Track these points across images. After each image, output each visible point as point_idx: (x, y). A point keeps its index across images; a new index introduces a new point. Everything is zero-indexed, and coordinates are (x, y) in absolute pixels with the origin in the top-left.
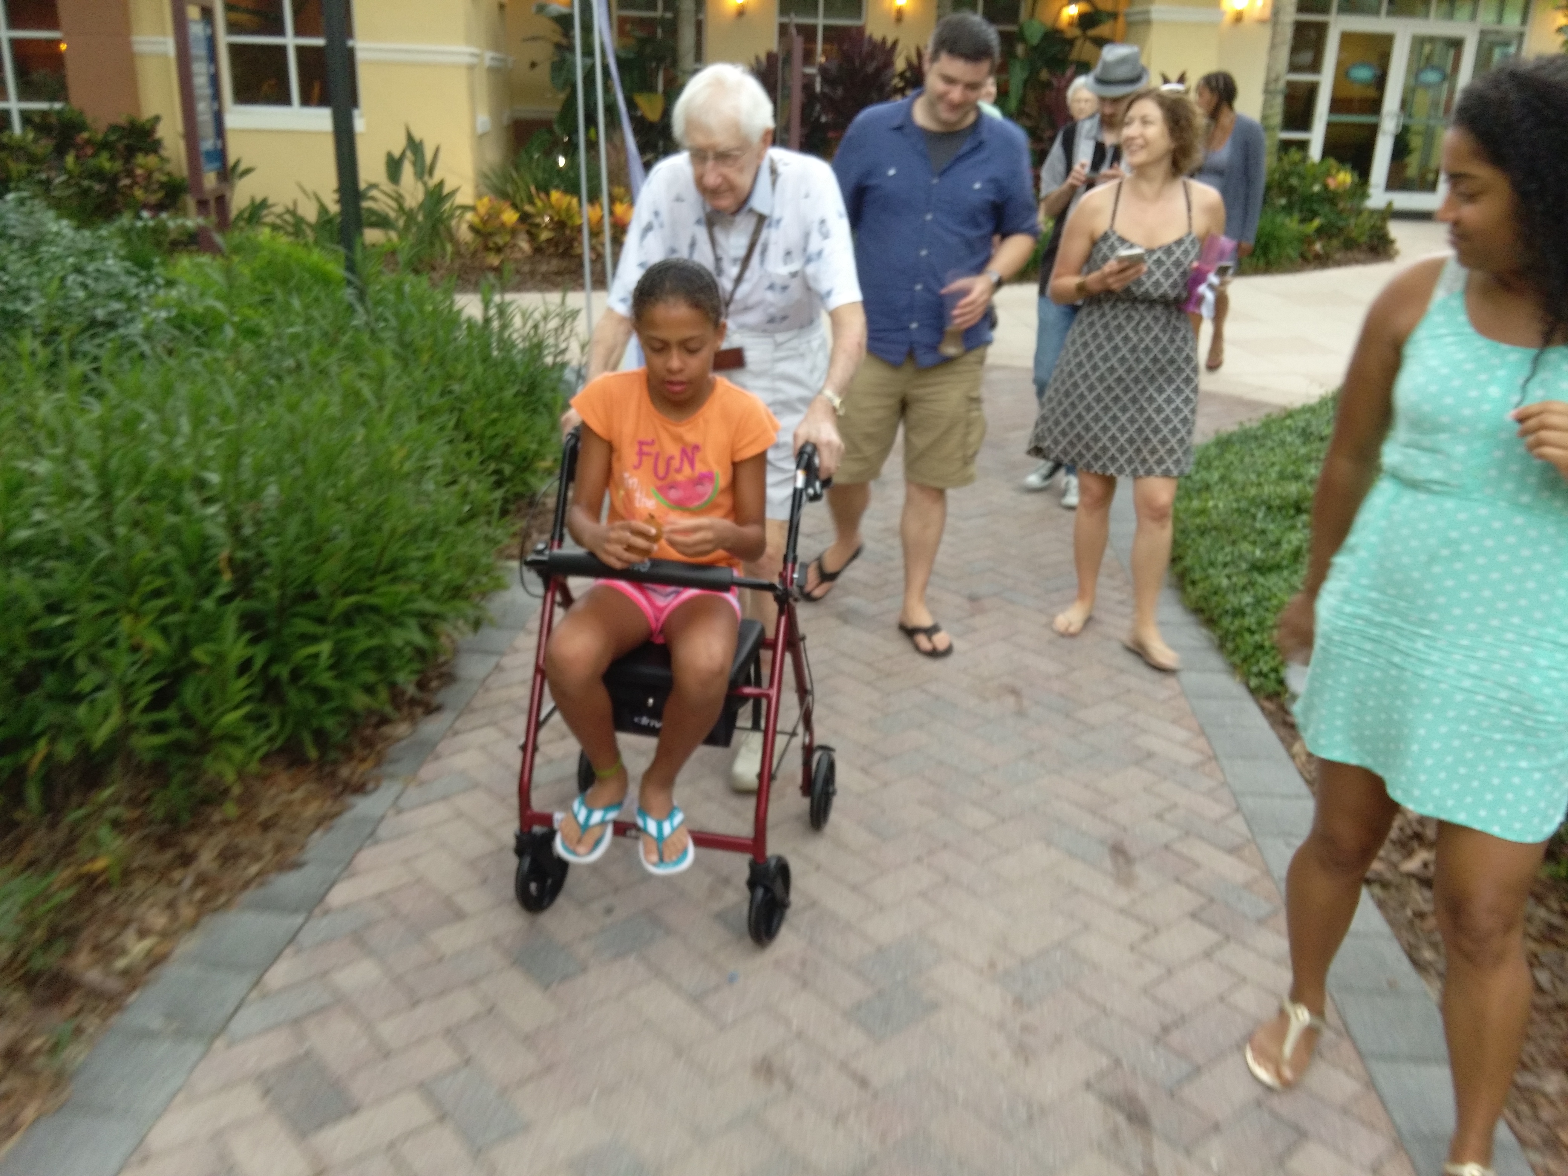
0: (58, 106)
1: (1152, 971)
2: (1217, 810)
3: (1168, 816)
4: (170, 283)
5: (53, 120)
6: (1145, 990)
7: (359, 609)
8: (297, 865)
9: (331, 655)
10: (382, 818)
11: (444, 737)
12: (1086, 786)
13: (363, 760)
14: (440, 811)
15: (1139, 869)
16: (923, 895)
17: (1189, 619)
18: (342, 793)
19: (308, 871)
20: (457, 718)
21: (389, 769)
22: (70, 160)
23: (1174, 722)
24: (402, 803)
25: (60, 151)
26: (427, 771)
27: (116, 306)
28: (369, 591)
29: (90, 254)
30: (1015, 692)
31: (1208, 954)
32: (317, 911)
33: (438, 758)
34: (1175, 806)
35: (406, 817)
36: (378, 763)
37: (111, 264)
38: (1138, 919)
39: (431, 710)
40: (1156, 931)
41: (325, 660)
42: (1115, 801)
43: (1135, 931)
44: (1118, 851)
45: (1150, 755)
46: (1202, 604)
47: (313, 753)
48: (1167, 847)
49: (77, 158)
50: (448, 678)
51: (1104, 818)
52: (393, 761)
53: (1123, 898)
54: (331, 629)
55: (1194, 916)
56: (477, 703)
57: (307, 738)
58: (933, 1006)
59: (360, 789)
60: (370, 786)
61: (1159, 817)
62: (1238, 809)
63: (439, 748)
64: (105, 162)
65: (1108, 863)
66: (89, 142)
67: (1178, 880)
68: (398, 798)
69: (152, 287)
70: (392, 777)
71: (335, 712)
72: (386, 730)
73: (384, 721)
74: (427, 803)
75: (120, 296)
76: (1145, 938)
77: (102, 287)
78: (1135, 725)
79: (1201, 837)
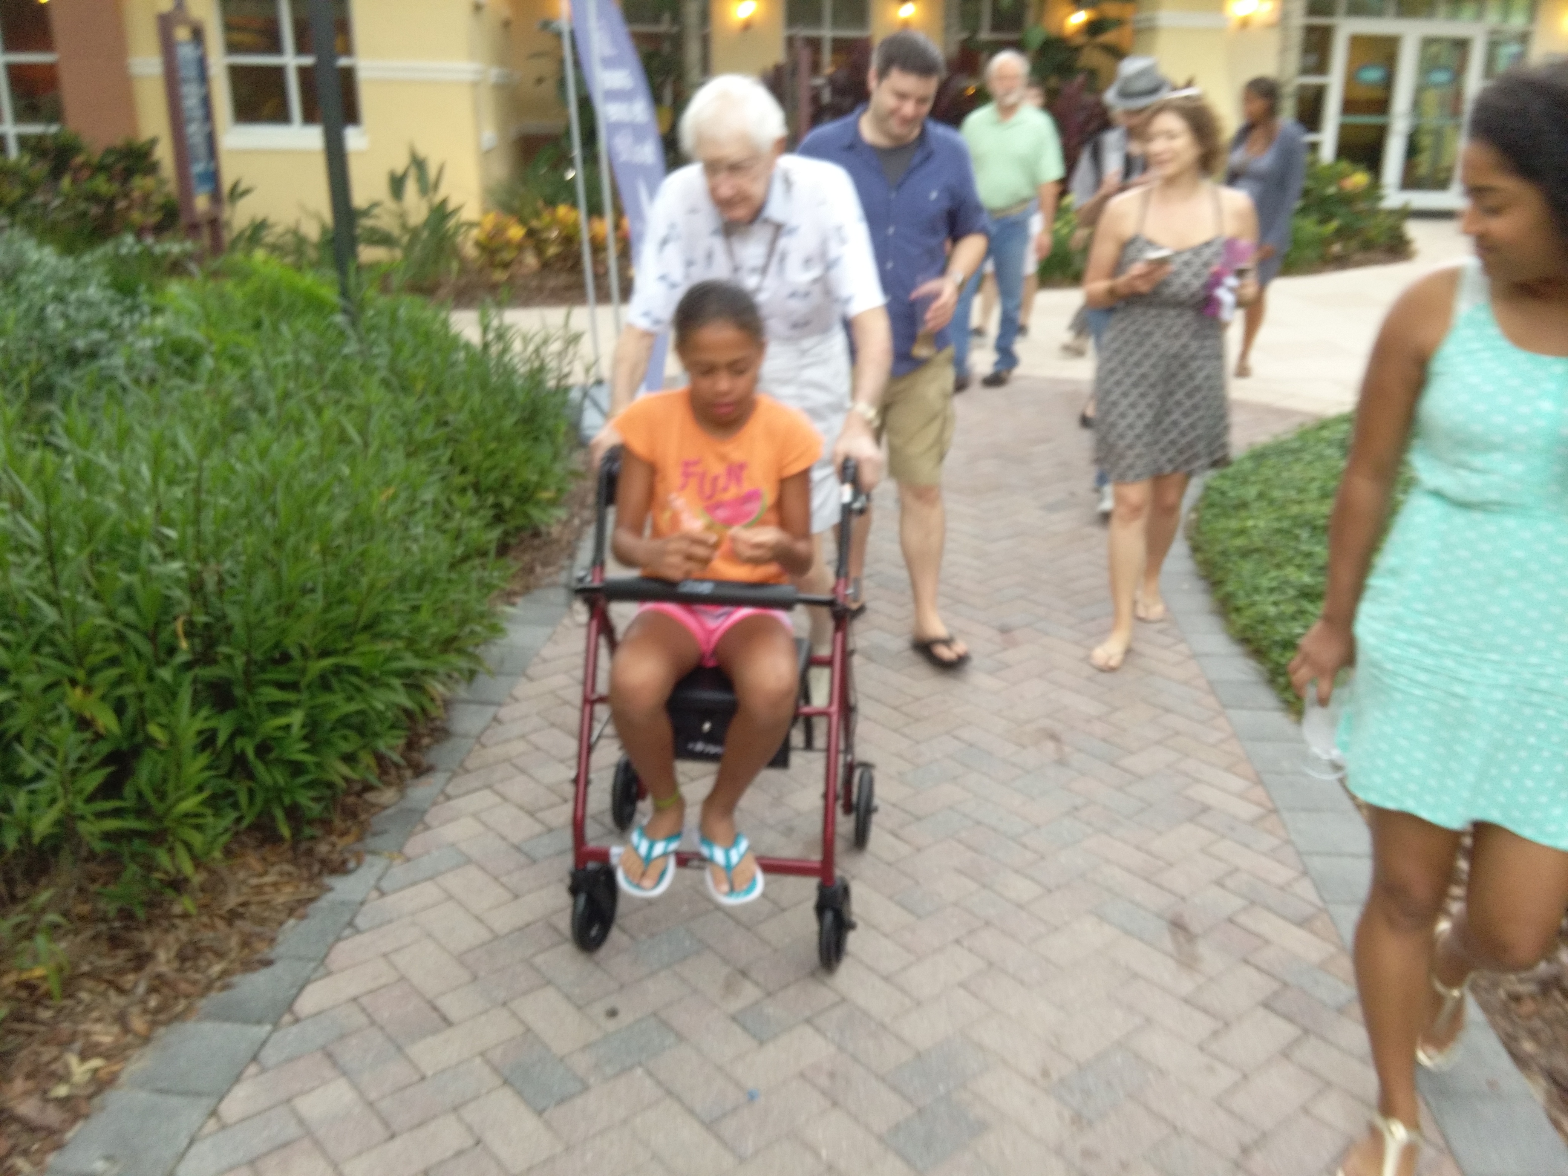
0: (53, 129)
1: (1226, 1077)
2: (1282, 874)
3: (1230, 882)
4: (157, 310)
5: (48, 144)
6: (1219, 1102)
7: (337, 670)
8: (268, 963)
9: (303, 726)
10: (362, 903)
11: (434, 804)
12: (1138, 848)
13: (343, 834)
14: (429, 892)
15: (1204, 949)
16: (962, 985)
17: (1236, 649)
18: (320, 873)
19: (278, 968)
20: (449, 780)
21: (372, 842)
22: (66, 182)
23: (1228, 769)
24: (385, 884)
25: (56, 173)
26: (413, 847)
27: (98, 335)
28: (346, 651)
29: (73, 282)
30: (1054, 737)
31: (1286, 1054)
32: (287, 1018)
33: (427, 828)
34: (1237, 869)
35: (389, 900)
36: (360, 839)
37: (93, 292)
38: (1205, 1011)
39: (420, 771)
40: (1227, 1025)
41: (296, 730)
42: (1171, 865)
43: (1203, 1025)
44: (1178, 926)
45: (1206, 809)
46: (1249, 634)
47: (285, 831)
48: (1231, 920)
49: (74, 181)
50: (442, 733)
51: (1160, 886)
52: (375, 834)
53: (1186, 985)
54: (304, 696)
55: (1266, 1005)
56: (470, 764)
57: (279, 814)
58: (981, 1127)
59: (340, 869)
60: (352, 864)
61: (1219, 883)
62: (1305, 873)
63: (428, 818)
64: (102, 185)
65: (1168, 943)
66: (84, 166)
67: (1246, 962)
68: (380, 879)
69: (136, 317)
70: (374, 853)
71: (310, 785)
72: (370, 797)
73: (368, 788)
74: (414, 883)
75: (103, 325)
76: (1215, 1034)
77: (84, 316)
78: (1187, 774)
79: (1269, 908)
